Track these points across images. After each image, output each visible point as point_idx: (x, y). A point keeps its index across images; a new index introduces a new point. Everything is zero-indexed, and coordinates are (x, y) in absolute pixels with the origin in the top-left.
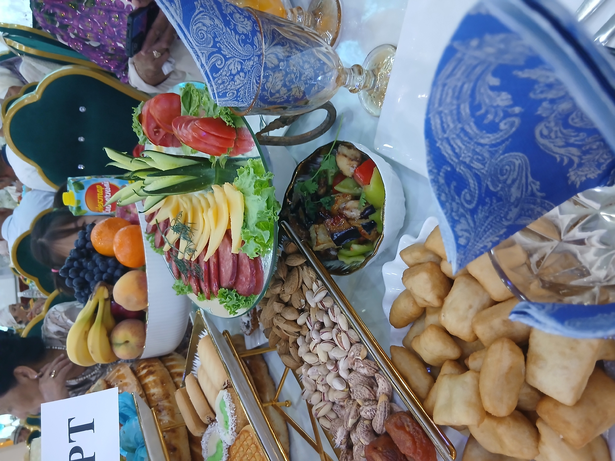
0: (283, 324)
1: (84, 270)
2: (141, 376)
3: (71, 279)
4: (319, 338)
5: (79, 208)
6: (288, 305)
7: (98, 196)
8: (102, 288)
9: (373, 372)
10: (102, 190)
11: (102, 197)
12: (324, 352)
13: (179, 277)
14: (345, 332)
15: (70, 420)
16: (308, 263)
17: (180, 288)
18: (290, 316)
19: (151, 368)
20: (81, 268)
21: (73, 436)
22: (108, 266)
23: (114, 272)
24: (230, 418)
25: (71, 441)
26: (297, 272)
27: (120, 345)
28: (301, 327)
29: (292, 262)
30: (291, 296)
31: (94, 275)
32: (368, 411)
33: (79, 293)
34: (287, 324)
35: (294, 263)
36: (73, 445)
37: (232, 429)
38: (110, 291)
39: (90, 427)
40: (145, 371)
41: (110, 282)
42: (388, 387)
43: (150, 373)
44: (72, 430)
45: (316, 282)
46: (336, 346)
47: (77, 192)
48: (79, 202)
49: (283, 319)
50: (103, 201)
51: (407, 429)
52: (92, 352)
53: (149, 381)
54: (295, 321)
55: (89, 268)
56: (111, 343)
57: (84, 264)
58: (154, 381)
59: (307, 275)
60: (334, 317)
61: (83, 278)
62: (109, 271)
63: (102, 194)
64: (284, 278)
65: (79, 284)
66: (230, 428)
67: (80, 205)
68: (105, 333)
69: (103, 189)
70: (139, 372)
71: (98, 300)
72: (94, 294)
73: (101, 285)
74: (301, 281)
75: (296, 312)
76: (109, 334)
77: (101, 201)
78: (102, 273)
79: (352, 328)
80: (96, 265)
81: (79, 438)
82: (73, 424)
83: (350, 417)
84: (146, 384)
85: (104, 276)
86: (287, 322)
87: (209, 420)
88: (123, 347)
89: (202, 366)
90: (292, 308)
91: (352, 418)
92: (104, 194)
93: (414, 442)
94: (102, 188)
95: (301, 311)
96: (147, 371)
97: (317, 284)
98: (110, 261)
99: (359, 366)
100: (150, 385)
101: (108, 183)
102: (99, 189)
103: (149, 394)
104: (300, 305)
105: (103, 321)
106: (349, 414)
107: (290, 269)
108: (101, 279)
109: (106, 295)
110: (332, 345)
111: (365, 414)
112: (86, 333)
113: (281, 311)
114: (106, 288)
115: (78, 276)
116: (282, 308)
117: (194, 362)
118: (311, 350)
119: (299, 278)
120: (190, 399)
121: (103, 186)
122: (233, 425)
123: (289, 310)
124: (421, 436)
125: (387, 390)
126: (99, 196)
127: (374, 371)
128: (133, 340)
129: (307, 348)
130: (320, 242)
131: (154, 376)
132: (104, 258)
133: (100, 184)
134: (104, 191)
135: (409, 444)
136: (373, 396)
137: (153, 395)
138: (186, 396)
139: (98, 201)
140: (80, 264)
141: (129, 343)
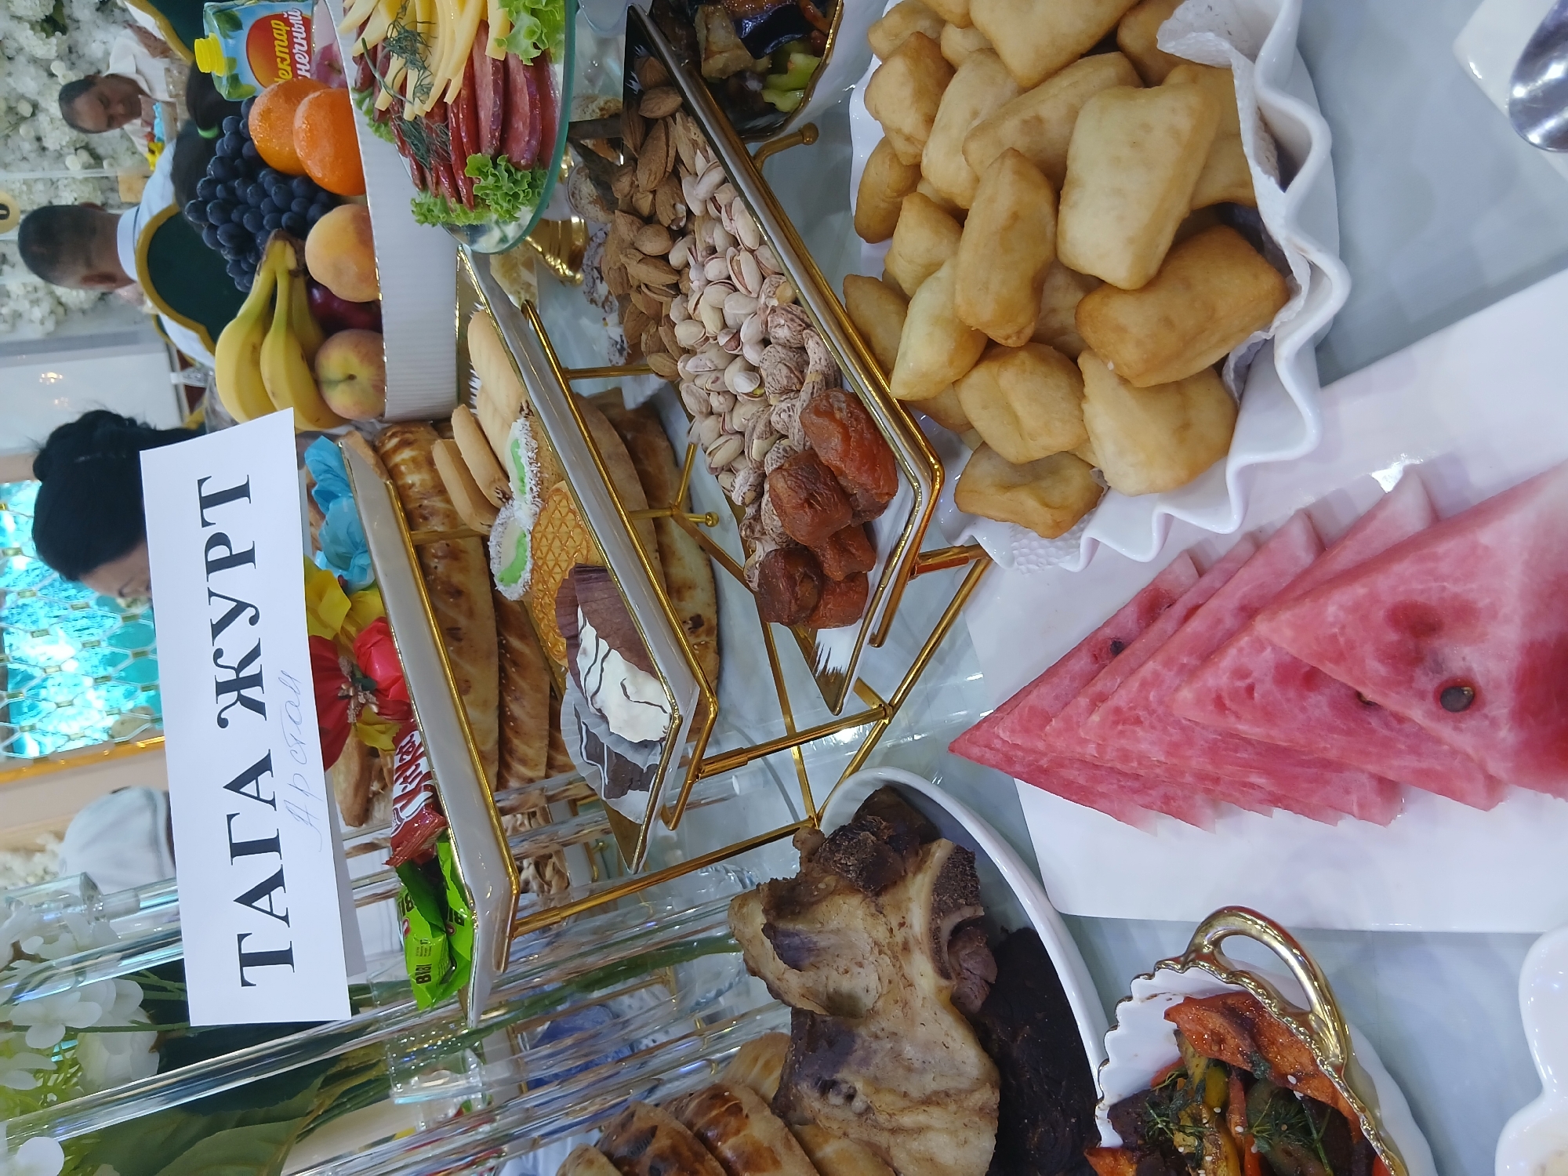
0: (635, 263)
1: (240, 207)
2: (387, 452)
3: (213, 228)
4: (704, 279)
5: (234, 80)
6: (649, 220)
7: (277, 49)
8: (279, 244)
9: (799, 328)
10: (284, 33)
11: (287, 51)
12: (713, 308)
13: (423, 184)
14: (752, 252)
15: (201, 482)
16: (686, 108)
17: (426, 207)
18: (653, 244)
19: (408, 436)
20: (232, 202)
21: (210, 513)
22: (291, 196)
23: (307, 209)
24: (527, 469)
25: (205, 524)
26: (663, 131)
27: (337, 383)
28: (679, 272)
29: (652, 106)
30: (654, 198)
31: (263, 217)
32: (784, 411)
33: (237, 263)
34: (647, 264)
35: (656, 108)
36: (210, 531)
37: (531, 489)
38: (300, 252)
39: (242, 491)
40: (395, 441)
41: (297, 233)
42: (826, 356)
43: (405, 444)
44: (207, 502)
45: (704, 152)
46: (736, 290)
47: (225, 36)
48: (232, 62)
49: (638, 254)
50: (289, 61)
51: (838, 415)
52: (273, 394)
53: (403, 460)
54: (665, 258)
55: (251, 201)
56: (317, 383)
57: (239, 192)
58: (414, 460)
59: (684, 135)
60: (731, 220)
61: (240, 226)
62: (295, 206)
63: (286, 44)
64: (636, 150)
65: (231, 237)
66: (527, 489)
67: (234, 72)
68: (296, 354)
69: (289, 29)
70: (383, 445)
71: (275, 274)
72: (264, 258)
73: (276, 237)
74: (672, 153)
75: (665, 235)
76: (310, 359)
77: (285, 63)
78: (278, 211)
79: (765, 244)
80: (265, 194)
81: (222, 517)
82: (208, 490)
83: (755, 436)
84: (397, 466)
85: (284, 219)
86: (646, 258)
87: (501, 496)
88: (342, 387)
89: (482, 387)
90: (657, 227)
91: (758, 438)
92: (291, 44)
93: (846, 438)
94: (285, 28)
95: (677, 234)
96: (400, 441)
97: (705, 154)
98: (295, 183)
99: (775, 323)
100: (403, 468)
101: (298, 14)
102: (279, 30)
103: (403, 486)
104: (673, 217)
105: (289, 324)
106: (754, 428)
107: (649, 125)
108: (277, 224)
109: (291, 263)
110: (726, 289)
111: (778, 419)
112: (256, 350)
113: (634, 236)
114: (288, 245)
115: (227, 220)
116: (634, 228)
117: (473, 384)
118: (691, 312)
119: (668, 146)
120: (463, 456)
121: (287, 22)
122: (533, 482)
123: (649, 231)
124: (863, 425)
125: (823, 362)
126: (280, 47)
127: (801, 325)
128: (364, 373)
129: (682, 310)
130: (714, 48)
131: (412, 450)
132: (283, 177)
133: (280, 17)
134: (290, 34)
135: (836, 441)
136: (796, 380)
137: (413, 485)
138: (456, 454)
139: (279, 60)
140: (231, 191)
141: (356, 380)
